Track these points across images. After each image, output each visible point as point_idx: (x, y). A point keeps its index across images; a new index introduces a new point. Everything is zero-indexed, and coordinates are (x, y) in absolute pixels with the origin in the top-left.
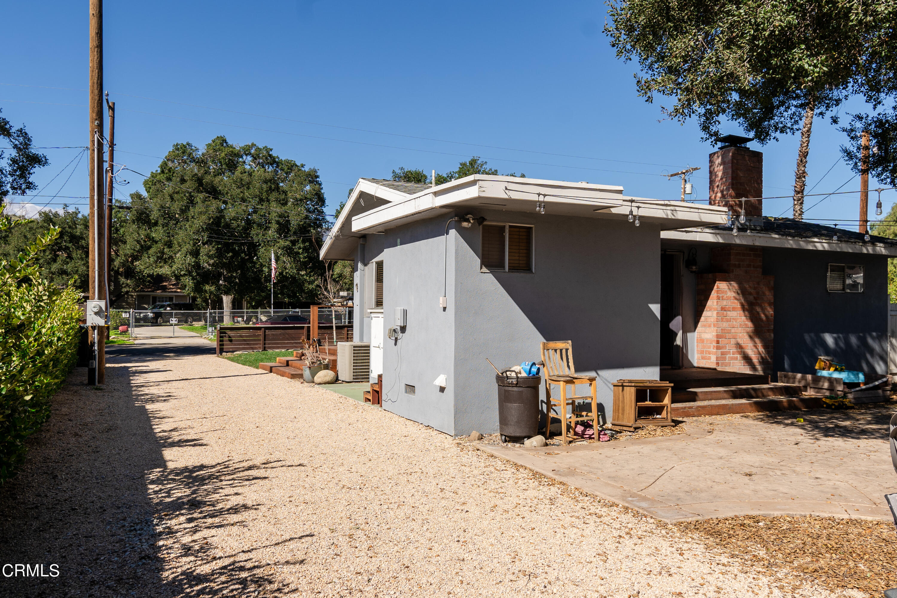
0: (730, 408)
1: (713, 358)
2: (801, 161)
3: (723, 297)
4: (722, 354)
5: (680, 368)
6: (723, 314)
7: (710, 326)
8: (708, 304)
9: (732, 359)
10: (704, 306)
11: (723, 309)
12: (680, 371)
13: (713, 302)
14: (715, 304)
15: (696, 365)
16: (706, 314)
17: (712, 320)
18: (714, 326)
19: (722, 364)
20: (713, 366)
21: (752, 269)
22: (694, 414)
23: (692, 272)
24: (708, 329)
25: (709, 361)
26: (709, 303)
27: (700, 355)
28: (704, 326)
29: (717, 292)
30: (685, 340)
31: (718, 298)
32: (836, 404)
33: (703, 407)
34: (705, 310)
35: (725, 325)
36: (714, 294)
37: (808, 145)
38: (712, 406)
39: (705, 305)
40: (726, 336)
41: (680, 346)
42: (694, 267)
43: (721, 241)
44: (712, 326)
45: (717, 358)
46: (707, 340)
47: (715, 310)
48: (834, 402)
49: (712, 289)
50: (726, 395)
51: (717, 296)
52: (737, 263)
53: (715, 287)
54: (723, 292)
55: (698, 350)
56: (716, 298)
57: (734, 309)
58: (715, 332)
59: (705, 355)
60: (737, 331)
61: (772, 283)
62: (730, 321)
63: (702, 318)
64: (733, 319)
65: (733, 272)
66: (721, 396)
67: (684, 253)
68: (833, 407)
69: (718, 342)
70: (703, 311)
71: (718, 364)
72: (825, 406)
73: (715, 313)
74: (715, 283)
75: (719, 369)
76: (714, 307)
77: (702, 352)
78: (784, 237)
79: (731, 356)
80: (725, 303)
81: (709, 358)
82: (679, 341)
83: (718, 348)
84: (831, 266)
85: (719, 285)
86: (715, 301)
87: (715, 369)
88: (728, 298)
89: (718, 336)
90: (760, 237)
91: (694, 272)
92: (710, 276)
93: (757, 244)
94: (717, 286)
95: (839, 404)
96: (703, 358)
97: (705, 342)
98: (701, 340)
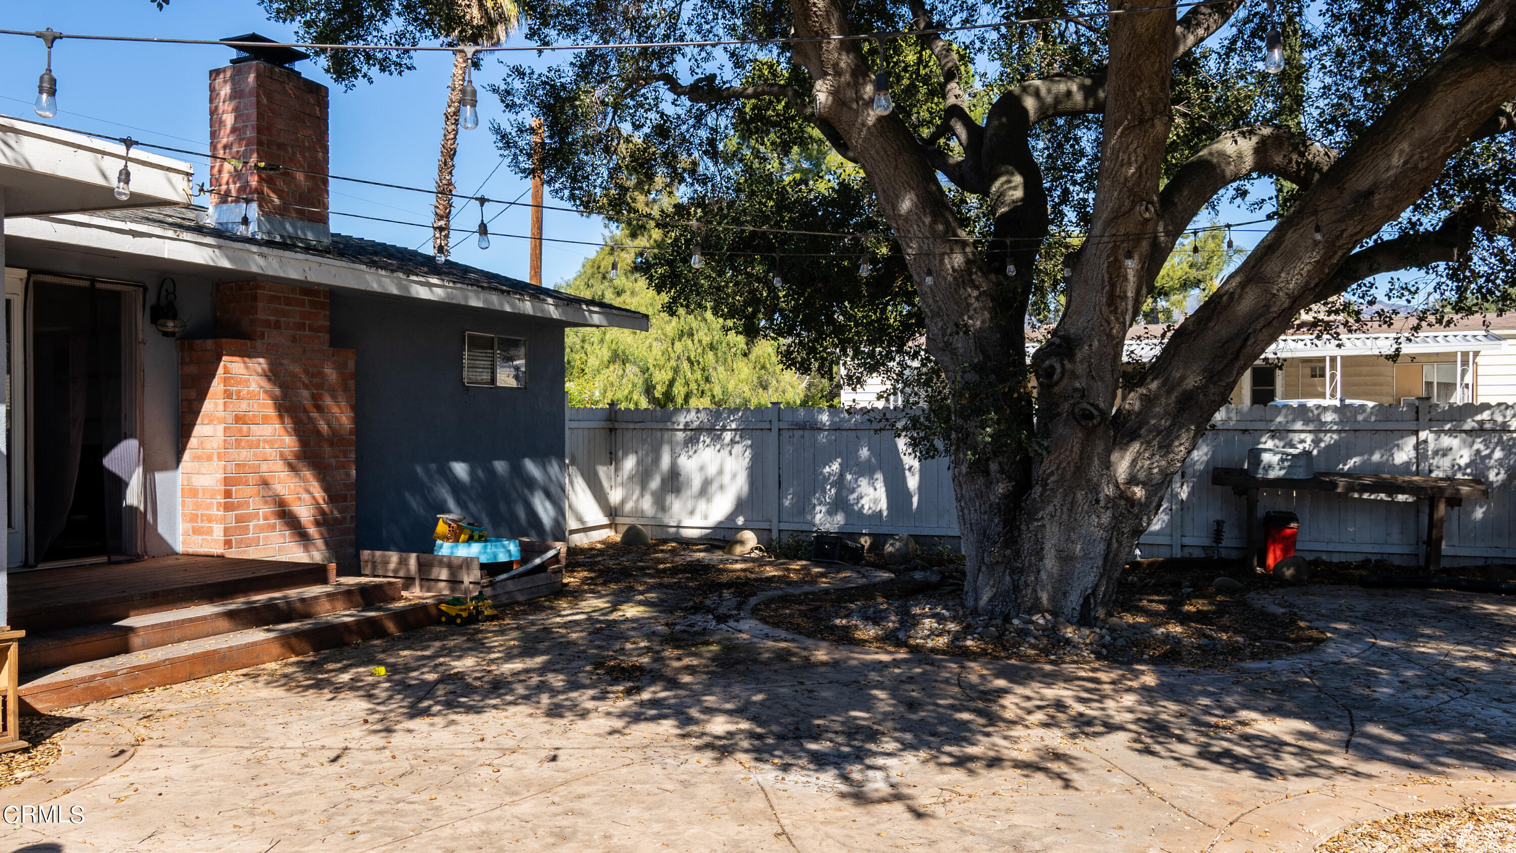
0: (223, 658)
1: (218, 531)
2: (445, 163)
3: (238, 392)
4: (239, 519)
5: (138, 558)
6: (240, 430)
7: (209, 459)
8: (204, 409)
9: (262, 529)
10: (197, 413)
11: (239, 419)
12: (140, 565)
13: (216, 404)
14: (221, 408)
15: (180, 548)
16: (199, 430)
17: (215, 445)
18: (219, 458)
19: (240, 543)
20: (218, 550)
21: (307, 333)
22: (120, 690)
23: (165, 334)
24: (206, 464)
25: (209, 537)
26: (208, 406)
27: (189, 525)
28: (197, 458)
29: (226, 381)
30: (149, 491)
31: (228, 395)
32: (464, 614)
33: (147, 668)
34: (199, 421)
35: (245, 454)
36: (217, 386)
37: (455, 138)
38: (173, 662)
39: (199, 412)
40: (247, 481)
41: (137, 509)
42: (171, 324)
43: (226, 264)
44: (215, 457)
45: (226, 530)
46: (205, 490)
47: (220, 423)
48: (461, 610)
49: (214, 376)
50: (224, 624)
51: (225, 391)
52: (272, 318)
53: (220, 370)
54: (239, 383)
55: (184, 515)
56: (221, 394)
57: (266, 420)
58: (222, 471)
59: (200, 524)
60: (274, 469)
61: (351, 364)
62: (258, 447)
63: (193, 442)
64: (265, 441)
65: (263, 337)
66: (208, 627)
67: (145, 289)
68: (459, 621)
69: (228, 494)
70: (194, 425)
71: (228, 543)
72: (443, 619)
73: (221, 428)
74: (220, 360)
75: (233, 554)
76: (218, 414)
77: (193, 518)
78: (373, 270)
79: (262, 522)
80: (244, 406)
81: (210, 532)
82: (133, 497)
83: (228, 507)
84: (469, 336)
85: (229, 365)
86: (221, 402)
87: (221, 557)
88: (252, 396)
89: (227, 481)
90: (320, 264)
91: (173, 334)
92: (210, 343)
93: (313, 278)
94: (225, 367)
95: (470, 614)
96: (196, 531)
97: (200, 495)
98: (191, 492)
